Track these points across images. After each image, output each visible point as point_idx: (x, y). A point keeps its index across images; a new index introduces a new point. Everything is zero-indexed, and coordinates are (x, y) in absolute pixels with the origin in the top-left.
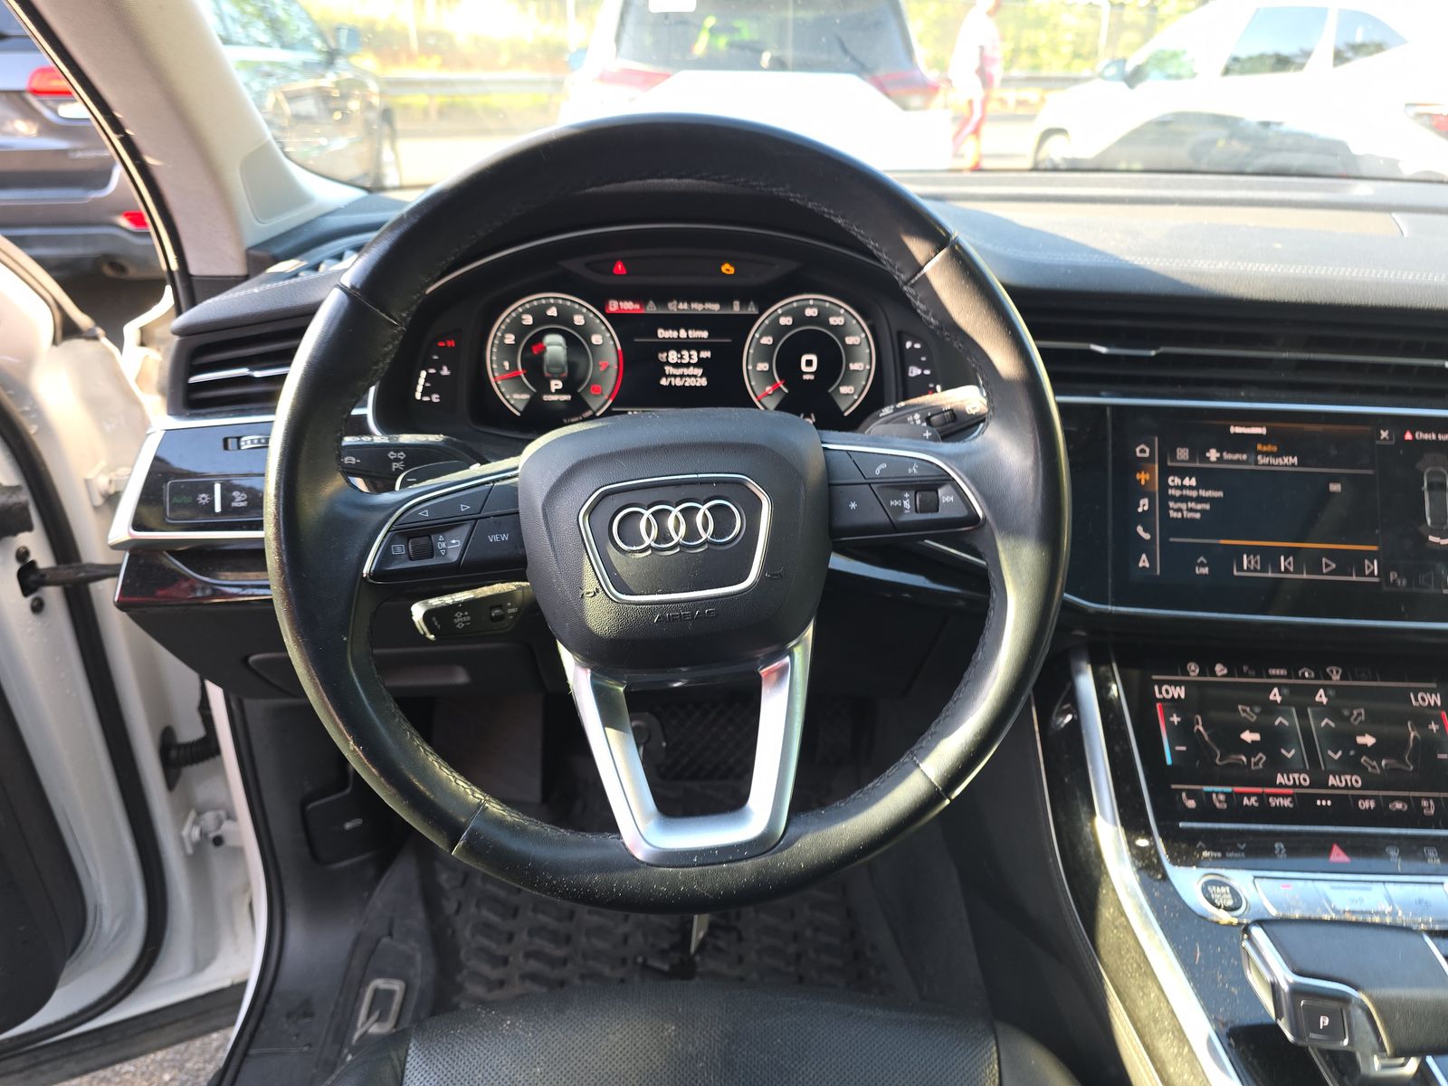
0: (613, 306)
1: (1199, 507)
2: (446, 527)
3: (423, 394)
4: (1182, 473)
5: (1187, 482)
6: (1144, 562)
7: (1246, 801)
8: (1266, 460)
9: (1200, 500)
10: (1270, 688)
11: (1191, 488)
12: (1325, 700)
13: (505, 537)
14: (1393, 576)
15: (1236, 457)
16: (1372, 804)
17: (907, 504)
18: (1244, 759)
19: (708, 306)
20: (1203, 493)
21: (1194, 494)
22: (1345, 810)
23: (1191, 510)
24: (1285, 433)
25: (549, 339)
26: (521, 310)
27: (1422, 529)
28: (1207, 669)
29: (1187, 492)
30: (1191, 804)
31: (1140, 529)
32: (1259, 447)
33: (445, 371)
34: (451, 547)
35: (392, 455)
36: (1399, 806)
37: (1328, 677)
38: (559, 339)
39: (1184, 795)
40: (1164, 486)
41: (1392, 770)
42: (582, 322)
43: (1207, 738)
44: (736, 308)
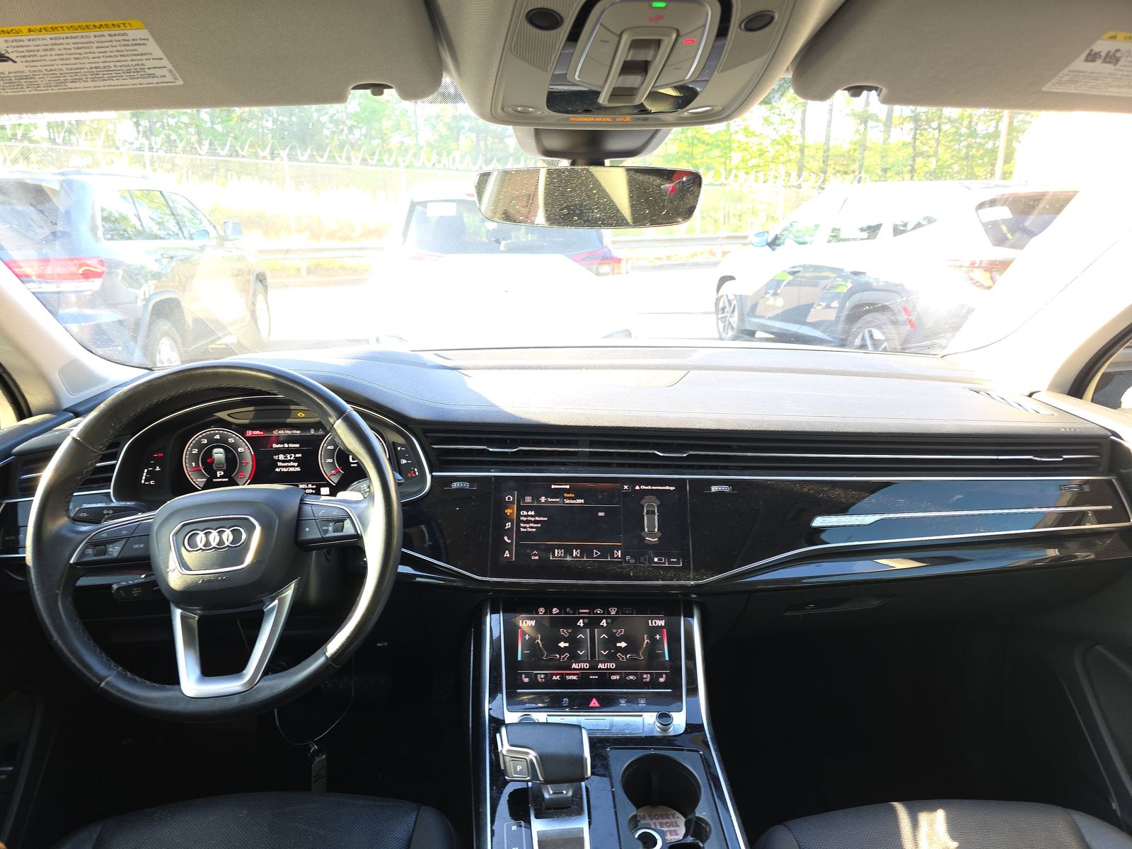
0: (249, 433)
1: (536, 525)
2: (113, 541)
3: (145, 481)
4: (528, 508)
5: (530, 513)
6: (507, 554)
7: (554, 678)
8: (568, 502)
9: (536, 522)
10: (578, 619)
11: (531, 516)
12: (605, 625)
13: (142, 546)
14: (628, 558)
15: (554, 500)
16: (618, 677)
17: (330, 529)
18: (558, 656)
19: (295, 432)
20: (537, 518)
21: (533, 519)
22: (604, 680)
23: (531, 527)
24: (578, 488)
25: (215, 450)
26: (201, 437)
27: (643, 534)
28: (548, 611)
29: (529, 518)
30: (526, 680)
31: (506, 538)
32: (565, 495)
33: (158, 469)
34: (114, 551)
35: (105, 512)
36: (631, 677)
37: (609, 613)
38: (221, 450)
39: (523, 676)
40: (519, 516)
41: (631, 659)
42: (233, 441)
43: (541, 646)
44: (312, 432)
